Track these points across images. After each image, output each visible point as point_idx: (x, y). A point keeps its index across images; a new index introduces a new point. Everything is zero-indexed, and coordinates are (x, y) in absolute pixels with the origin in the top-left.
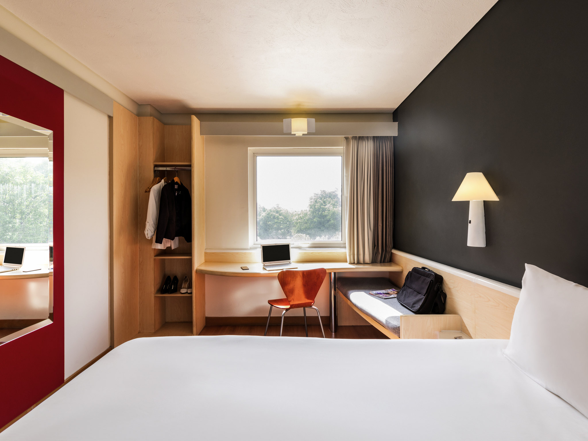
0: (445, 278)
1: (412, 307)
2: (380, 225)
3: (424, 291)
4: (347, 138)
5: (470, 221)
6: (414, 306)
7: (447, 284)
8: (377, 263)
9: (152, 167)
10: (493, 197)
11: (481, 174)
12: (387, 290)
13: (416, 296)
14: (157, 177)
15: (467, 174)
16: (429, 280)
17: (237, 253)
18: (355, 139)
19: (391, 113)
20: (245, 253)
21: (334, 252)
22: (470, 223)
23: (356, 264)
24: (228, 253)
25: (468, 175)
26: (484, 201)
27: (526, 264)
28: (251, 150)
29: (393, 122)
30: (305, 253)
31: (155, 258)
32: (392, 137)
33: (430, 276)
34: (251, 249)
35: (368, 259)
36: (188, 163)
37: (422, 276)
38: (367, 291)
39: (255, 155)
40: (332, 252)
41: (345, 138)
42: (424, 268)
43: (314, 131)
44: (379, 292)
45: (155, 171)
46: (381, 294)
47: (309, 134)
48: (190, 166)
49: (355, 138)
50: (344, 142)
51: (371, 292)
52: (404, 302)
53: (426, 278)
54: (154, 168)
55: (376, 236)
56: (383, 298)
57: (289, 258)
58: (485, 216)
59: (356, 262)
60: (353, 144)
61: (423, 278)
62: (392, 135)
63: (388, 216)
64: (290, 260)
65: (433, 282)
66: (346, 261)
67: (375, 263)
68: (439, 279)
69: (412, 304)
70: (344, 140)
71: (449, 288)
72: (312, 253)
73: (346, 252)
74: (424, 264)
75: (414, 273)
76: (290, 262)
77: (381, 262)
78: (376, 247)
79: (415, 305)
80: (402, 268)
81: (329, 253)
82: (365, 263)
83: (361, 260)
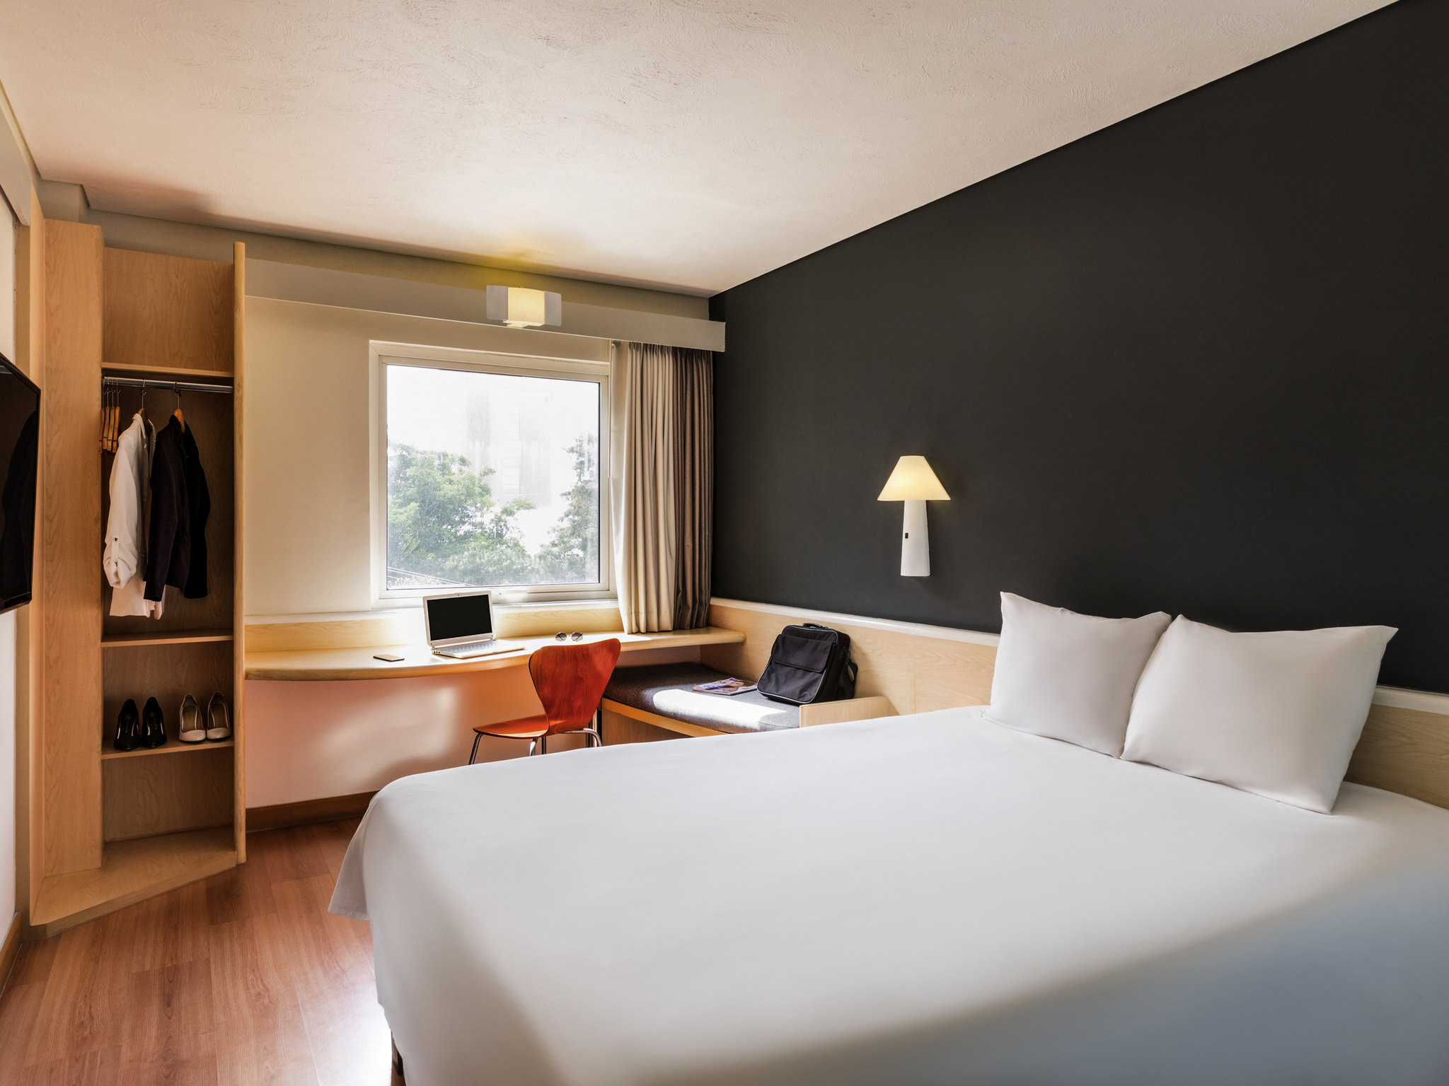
0: (854, 637)
1: (799, 698)
2: (688, 546)
3: (822, 665)
4: (618, 344)
5: (907, 535)
6: (805, 695)
7: (858, 648)
8: (683, 629)
9: (99, 374)
10: (941, 495)
11: (922, 459)
12: (724, 681)
13: (804, 676)
14: (111, 406)
15: (901, 457)
16: (829, 643)
17: (339, 624)
18: (637, 348)
19: (706, 298)
20: (363, 621)
21: (587, 611)
22: (907, 537)
23: (643, 633)
24: (312, 624)
25: (903, 460)
26: (927, 501)
27: (1002, 593)
28: (376, 345)
29: (710, 320)
30: (519, 614)
31: (103, 646)
32: (711, 353)
33: (828, 637)
34: (376, 610)
35: (667, 620)
36: (223, 373)
37: (810, 640)
38: (689, 686)
39: (384, 360)
40: (582, 611)
41: (614, 342)
42: (808, 625)
43: (559, 324)
44: (711, 685)
45: (105, 387)
46: (717, 688)
47: (544, 327)
48: (230, 381)
49: (635, 346)
50: (612, 353)
51: (696, 687)
52: (779, 693)
53: (818, 641)
54: (103, 377)
55: (680, 569)
56: (729, 694)
57: (488, 629)
58: (928, 526)
59: (643, 628)
60: (632, 360)
61: (812, 642)
62: (711, 350)
63: (703, 525)
64: (491, 632)
65: (836, 646)
66: (621, 630)
67: (680, 629)
68: (843, 641)
69: (798, 691)
70: (613, 347)
71: (864, 654)
72: (536, 614)
73: (618, 610)
74: (805, 619)
75: (788, 636)
76: (492, 639)
77: (691, 628)
78: (680, 594)
79: (806, 693)
80: (743, 635)
81: (575, 612)
82: (661, 631)
83: (654, 626)
